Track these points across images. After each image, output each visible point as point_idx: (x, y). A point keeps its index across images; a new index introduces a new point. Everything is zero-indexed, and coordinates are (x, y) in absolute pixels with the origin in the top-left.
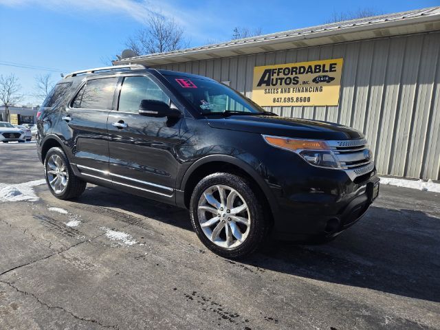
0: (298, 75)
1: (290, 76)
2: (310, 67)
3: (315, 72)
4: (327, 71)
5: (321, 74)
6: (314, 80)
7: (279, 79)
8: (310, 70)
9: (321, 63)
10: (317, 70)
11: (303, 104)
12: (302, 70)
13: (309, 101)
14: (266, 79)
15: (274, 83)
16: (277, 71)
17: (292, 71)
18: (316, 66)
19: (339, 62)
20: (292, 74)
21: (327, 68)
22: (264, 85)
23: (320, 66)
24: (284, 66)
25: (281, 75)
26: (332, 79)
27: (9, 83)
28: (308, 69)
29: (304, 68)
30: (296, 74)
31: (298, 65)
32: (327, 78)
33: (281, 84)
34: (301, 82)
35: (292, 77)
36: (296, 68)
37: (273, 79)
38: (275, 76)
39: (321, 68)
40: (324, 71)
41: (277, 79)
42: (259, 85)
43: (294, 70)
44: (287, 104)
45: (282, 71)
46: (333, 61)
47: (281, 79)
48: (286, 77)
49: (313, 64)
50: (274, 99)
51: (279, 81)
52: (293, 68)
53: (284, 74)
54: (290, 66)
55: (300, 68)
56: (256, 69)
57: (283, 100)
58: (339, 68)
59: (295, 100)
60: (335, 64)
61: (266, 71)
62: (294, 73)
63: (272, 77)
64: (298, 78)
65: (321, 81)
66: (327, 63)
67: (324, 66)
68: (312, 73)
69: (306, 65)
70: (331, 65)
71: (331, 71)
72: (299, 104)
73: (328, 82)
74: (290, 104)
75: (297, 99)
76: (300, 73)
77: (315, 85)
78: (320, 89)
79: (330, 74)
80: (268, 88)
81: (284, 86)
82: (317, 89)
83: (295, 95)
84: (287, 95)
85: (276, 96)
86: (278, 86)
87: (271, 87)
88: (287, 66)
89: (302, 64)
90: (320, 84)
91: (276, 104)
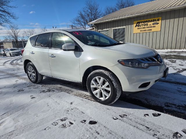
0: (148, 23)
1: (145, 23)
2: (152, 20)
3: (153, 21)
5: (155, 22)
6: (153, 24)
8: (151, 21)
9: (155, 19)
13: (151, 30)
14: (138, 25)
16: (141, 22)
18: (153, 20)
19: (160, 18)
21: (157, 20)
22: (137, 27)
24: (143, 21)
26: (158, 23)
29: (150, 21)
31: (148, 20)
34: (149, 24)
36: (147, 21)
37: (140, 25)
40: (156, 21)
42: (136, 27)
44: (145, 32)
46: (158, 18)
47: (142, 24)
49: (152, 19)
51: (142, 25)
53: (143, 23)
54: (145, 20)
55: (148, 21)
56: (134, 22)
57: (143, 31)
58: (160, 20)
61: (138, 23)
66: (157, 19)
67: (156, 20)
69: (150, 20)
70: (158, 19)
71: (158, 21)
72: (148, 31)
73: (157, 24)
74: (146, 32)
77: (153, 25)
78: (155, 27)
79: (158, 22)
80: (138, 27)
81: (144, 26)
82: (154, 27)
83: (147, 29)
84: (144, 29)
85: (141, 30)
86: (142, 27)
87: (139, 27)
88: (144, 20)
89: (149, 20)
90: (155, 25)
91: (141, 32)
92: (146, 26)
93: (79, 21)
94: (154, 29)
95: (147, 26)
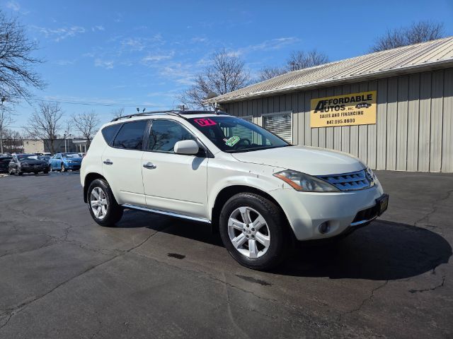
0: (345, 104)
1: (338, 104)
2: (353, 98)
3: (357, 101)
4: (366, 100)
5: (361, 102)
6: (357, 107)
9: (361, 94)
11: (350, 124)
12: (347, 100)
13: (354, 121)
14: (320, 107)
16: (328, 102)
17: (340, 101)
18: (357, 96)
19: (374, 93)
20: (340, 103)
21: (365, 98)
22: (319, 112)
23: (360, 97)
24: (333, 98)
25: (332, 104)
26: (370, 105)
27: (90, 119)
28: (351, 100)
29: (348, 98)
30: (343, 103)
31: (343, 97)
32: (366, 105)
33: (332, 111)
34: (346, 108)
35: (340, 105)
36: (342, 99)
37: (325, 107)
38: (327, 105)
40: (363, 100)
42: (316, 112)
45: (332, 101)
46: (369, 93)
49: (355, 95)
50: (328, 123)
51: (330, 109)
52: (340, 99)
53: (334, 103)
54: (338, 97)
55: (346, 98)
56: (312, 101)
57: (334, 122)
58: (374, 97)
59: (343, 121)
60: (371, 95)
61: (320, 102)
65: (362, 107)
66: (365, 94)
67: (363, 96)
68: (354, 101)
69: (350, 96)
70: (368, 96)
71: (368, 100)
72: (347, 124)
73: (367, 107)
74: (340, 124)
75: (345, 120)
76: (346, 102)
77: (357, 110)
78: (362, 113)
79: (368, 102)
80: (322, 114)
81: (334, 112)
82: (359, 113)
83: (343, 118)
84: (337, 118)
85: (329, 119)
86: (330, 113)
87: (325, 113)
88: (335, 97)
89: (346, 96)
90: (361, 109)
91: (329, 125)
92: (340, 112)
93: (195, 96)
94: (359, 120)
95: (343, 112)
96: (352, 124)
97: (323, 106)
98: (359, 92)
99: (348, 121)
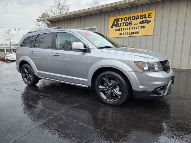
0: (132, 21)
1: (127, 21)
2: (138, 16)
3: (141, 18)
4: (147, 18)
5: (144, 19)
7: (122, 23)
8: (138, 18)
9: (143, 14)
10: (142, 18)
11: (135, 35)
12: (134, 18)
13: (138, 33)
14: (115, 24)
15: (120, 25)
16: (120, 19)
17: (129, 19)
18: (141, 15)
19: (153, 12)
20: (128, 20)
21: (147, 16)
22: (114, 27)
23: (143, 15)
24: (124, 17)
25: (123, 21)
26: (150, 21)
28: (137, 17)
29: (135, 17)
30: (131, 20)
31: (131, 15)
32: (147, 21)
33: (123, 26)
34: (133, 23)
35: (129, 22)
36: (131, 17)
37: (119, 24)
38: (120, 22)
39: (144, 16)
40: (145, 18)
41: (121, 23)
42: (112, 27)
43: (129, 18)
44: (127, 36)
45: (123, 19)
46: (150, 12)
47: (123, 23)
48: (125, 22)
49: (139, 14)
50: (120, 34)
51: (122, 24)
52: (129, 17)
53: (125, 20)
54: (127, 16)
55: (133, 17)
56: (110, 19)
57: (124, 34)
58: (153, 16)
59: (131, 33)
60: (151, 14)
61: (115, 20)
62: (130, 20)
63: (118, 23)
64: (131, 22)
65: (144, 23)
66: (147, 14)
67: (145, 15)
68: (139, 19)
69: (136, 15)
70: (149, 14)
71: (149, 17)
72: (133, 35)
73: (148, 23)
75: (132, 33)
76: (133, 20)
77: (141, 25)
78: (144, 27)
80: (116, 28)
81: (125, 27)
82: (142, 27)
83: (131, 31)
84: (126, 31)
85: (121, 32)
86: (122, 27)
87: (118, 28)
90: (143, 25)
91: (121, 36)
92: (129, 27)
94: (141, 32)
96: (137, 35)
97: (117, 23)
98: (142, 12)
99: (134, 33)
